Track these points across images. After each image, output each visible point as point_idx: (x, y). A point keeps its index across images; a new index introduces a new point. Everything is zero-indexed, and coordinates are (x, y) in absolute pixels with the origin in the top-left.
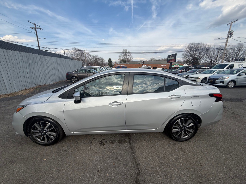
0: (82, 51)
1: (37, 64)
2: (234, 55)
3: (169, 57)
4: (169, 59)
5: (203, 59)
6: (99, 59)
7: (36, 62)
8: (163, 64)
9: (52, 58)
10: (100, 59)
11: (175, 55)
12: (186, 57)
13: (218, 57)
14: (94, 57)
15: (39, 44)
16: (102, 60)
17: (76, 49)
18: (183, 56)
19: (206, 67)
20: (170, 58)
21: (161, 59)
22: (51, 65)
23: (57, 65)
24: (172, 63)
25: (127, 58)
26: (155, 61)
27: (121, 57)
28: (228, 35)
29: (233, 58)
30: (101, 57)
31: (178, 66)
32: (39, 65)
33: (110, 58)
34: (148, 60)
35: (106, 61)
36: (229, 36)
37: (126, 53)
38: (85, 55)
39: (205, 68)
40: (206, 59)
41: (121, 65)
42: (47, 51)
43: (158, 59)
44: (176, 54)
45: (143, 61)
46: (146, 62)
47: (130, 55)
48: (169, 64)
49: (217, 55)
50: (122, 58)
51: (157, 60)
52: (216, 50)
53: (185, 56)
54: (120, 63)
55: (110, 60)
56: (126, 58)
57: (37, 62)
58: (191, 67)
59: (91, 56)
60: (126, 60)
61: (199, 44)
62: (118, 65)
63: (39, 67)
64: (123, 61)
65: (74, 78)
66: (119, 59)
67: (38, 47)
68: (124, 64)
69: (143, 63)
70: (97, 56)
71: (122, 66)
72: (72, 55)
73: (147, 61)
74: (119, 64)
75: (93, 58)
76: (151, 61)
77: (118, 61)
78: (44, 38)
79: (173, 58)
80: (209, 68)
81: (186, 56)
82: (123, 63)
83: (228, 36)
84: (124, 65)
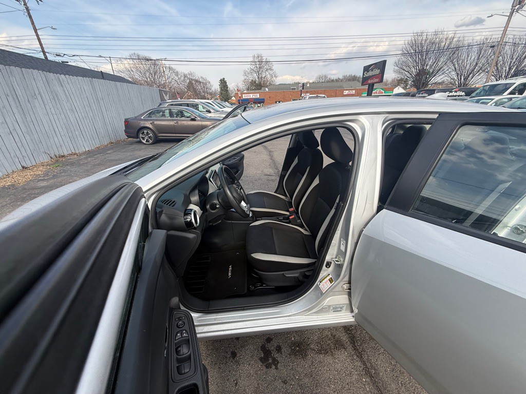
0: (155, 62)
1: (39, 97)
2: (514, 60)
3: (366, 69)
4: (366, 75)
5: (443, 74)
6: (197, 81)
7: (37, 93)
8: (347, 90)
9: (80, 81)
10: (200, 82)
11: (382, 65)
12: (404, 70)
13: (477, 67)
14: (185, 76)
15: (41, 44)
16: (205, 84)
17: (138, 56)
18: (396, 68)
19: (456, 92)
20: (370, 73)
21: (341, 77)
22: (80, 100)
23: (95, 100)
24: (373, 85)
25: (264, 76)
26: (328, 82)
27: (248, 74)
28: (512, 7)
29: (510, 69)
30: (202, 77)
31: (382, 93)
32: (46, 103)
33: (224, 79)
34: (311, 81)
35: (216, 87)
36: (516, 8)
37: (261, 64)
38: (164, 72)
39: (455, 94)
40: (450, 72)
41: (251, 95)
42: (68, 62)
43: (334, 77)
44: (385, 62)
45: (303, 84)
46: (308, 85)
47: (270, 69)
48: (366, 87)
49: (476, 61)
50: (250, 78)
51: (333, 81)
52: (475, 49)
53: (401, 66)
54: (248, 90)
55: (223, 83)
56: (260, 77)
57: (40, 93)
58: (422, 94)
59: (177, 74)
60: (260, 83)
61: (436, 33)
62: (243, 95)
63: (47, 107)
64: (255, 86)
65: (145, 131)
66: (245, 80)
67: (42, 53)
68: (258, 93)
69: (303, 89)
70: (191, 74)
71: (254, 97)
72: (132, 73)
73: (310, 83)
74: (245, 92)
75: (182, 78)
76: (318, 83)
77: (242, 86)
78: (52, 28)
79: (377, 72)
80: (464, 94)
81: (404, 68)
82: (255, 89)
83: (514, 8)
84: (258, 95)
